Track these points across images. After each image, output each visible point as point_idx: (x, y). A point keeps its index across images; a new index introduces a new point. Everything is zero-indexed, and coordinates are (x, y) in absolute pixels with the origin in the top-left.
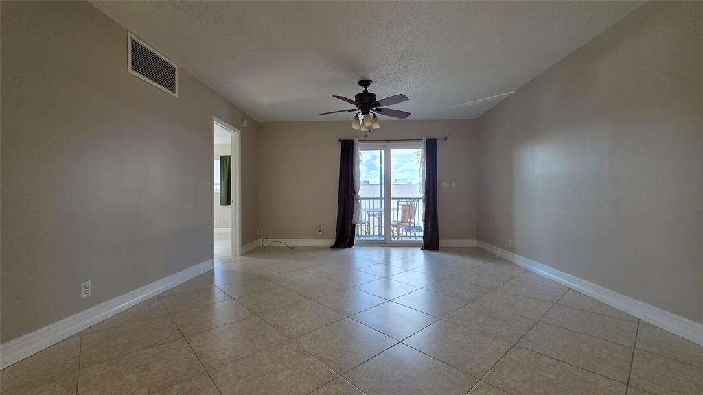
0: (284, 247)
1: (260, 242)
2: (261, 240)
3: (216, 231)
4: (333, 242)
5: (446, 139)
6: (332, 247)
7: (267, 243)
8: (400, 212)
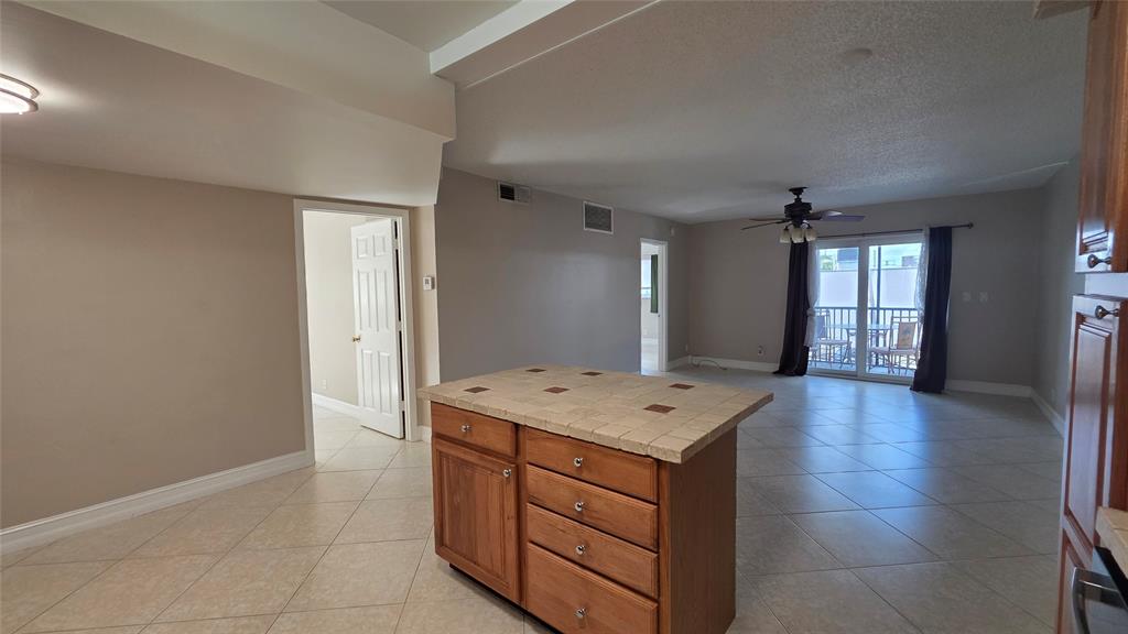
0: (714, 367)
1: (690, 360)
2: (690, 357)
3: (644, 341)
4: (776, 367)
5: (970, 226)
6: (775, 373)
7: (696, 360)
8: (896, 332)
